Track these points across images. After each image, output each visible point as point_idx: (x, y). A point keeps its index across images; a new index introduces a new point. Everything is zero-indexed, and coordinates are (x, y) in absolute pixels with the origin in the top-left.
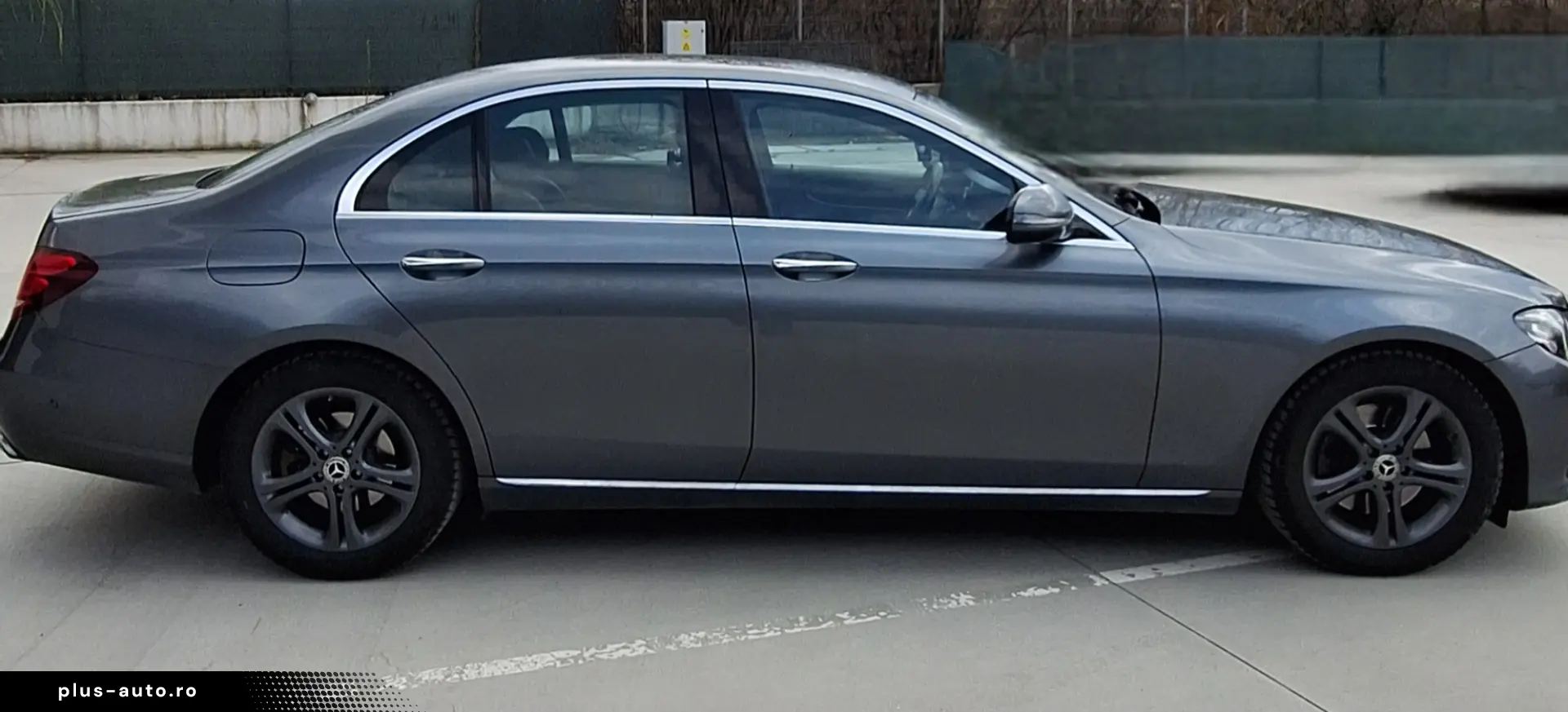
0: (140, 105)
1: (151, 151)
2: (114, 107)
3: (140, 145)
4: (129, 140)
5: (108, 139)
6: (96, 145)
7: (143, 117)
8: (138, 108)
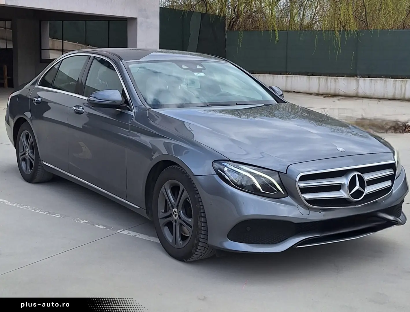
0: (374, 80)
1: (375, 98)
2: (364, 80)
3: (372, 96)
4: (368, 93)
5: (361, 92)
6: (357, 94)
7: (374, 85)
8: (373, 81)
